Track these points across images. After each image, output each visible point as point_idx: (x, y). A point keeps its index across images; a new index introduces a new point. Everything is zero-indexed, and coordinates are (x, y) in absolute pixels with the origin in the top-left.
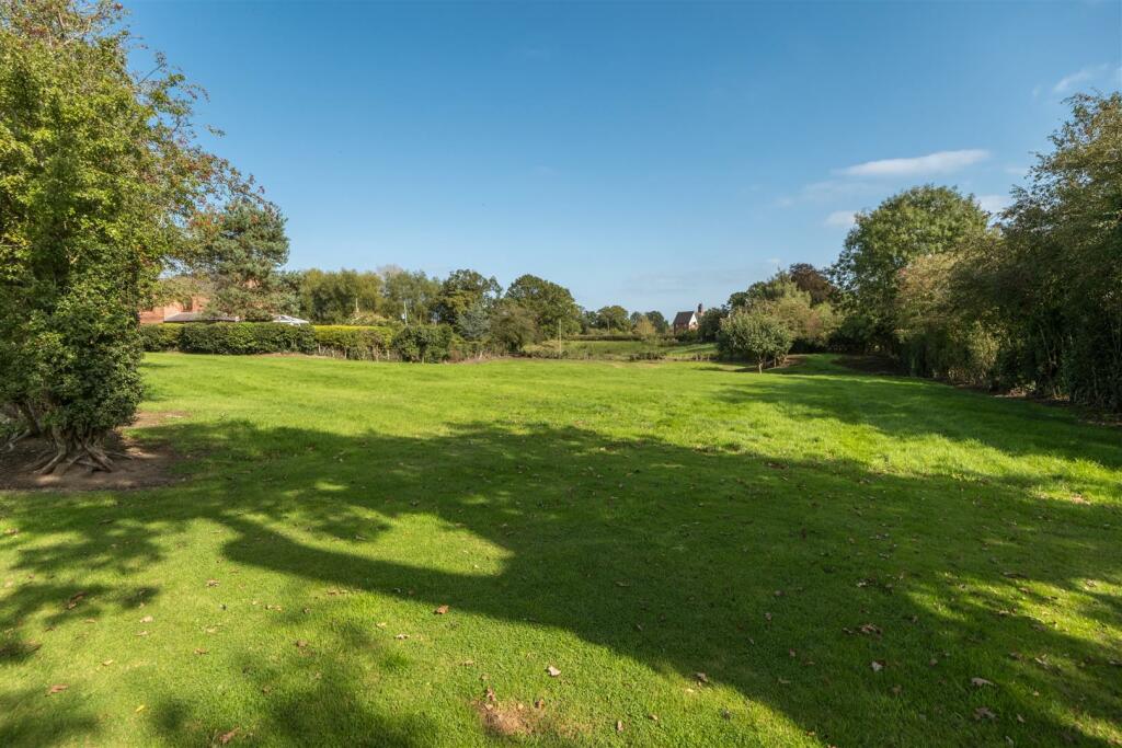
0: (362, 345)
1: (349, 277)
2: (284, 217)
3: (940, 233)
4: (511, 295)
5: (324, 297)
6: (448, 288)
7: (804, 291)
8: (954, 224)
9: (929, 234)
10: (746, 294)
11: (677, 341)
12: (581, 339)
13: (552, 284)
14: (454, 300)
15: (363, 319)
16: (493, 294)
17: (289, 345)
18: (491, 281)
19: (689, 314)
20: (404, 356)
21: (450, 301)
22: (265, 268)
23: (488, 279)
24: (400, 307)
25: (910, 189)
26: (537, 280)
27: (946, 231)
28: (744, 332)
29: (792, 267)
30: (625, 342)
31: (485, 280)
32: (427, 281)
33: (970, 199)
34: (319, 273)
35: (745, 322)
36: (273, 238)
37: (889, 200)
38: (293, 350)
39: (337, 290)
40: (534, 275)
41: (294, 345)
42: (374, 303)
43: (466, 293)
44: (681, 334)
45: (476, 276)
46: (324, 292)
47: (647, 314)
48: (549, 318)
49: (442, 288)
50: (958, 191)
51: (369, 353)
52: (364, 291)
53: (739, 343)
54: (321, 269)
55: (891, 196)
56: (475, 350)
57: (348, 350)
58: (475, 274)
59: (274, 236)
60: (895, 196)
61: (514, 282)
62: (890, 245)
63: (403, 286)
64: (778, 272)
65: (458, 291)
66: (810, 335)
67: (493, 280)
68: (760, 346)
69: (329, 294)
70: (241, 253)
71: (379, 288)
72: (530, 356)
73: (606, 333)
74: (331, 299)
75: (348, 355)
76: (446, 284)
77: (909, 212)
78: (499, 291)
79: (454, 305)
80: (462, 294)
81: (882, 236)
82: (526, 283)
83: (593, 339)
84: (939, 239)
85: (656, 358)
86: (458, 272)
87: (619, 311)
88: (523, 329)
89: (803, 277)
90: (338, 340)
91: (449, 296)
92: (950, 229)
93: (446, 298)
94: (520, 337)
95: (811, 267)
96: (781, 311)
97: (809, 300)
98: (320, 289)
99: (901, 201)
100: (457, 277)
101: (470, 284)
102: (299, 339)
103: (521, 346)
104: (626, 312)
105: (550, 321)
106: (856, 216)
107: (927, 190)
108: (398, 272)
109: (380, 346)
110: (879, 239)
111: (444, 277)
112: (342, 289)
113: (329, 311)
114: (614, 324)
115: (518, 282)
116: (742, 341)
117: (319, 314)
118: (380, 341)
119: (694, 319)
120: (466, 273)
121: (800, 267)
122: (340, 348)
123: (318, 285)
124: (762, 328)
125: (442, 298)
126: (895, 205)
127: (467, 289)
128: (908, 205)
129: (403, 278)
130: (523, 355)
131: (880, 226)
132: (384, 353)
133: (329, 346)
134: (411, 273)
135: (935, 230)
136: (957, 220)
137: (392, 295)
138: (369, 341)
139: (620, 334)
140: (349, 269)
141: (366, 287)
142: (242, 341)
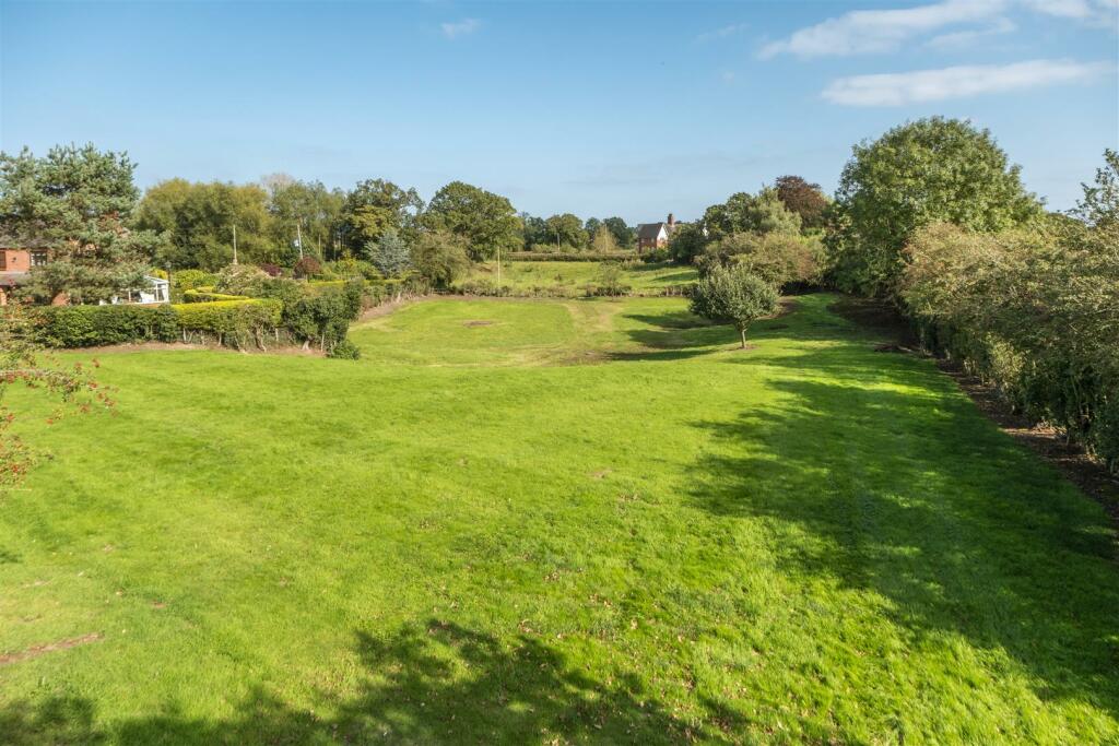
0: (242, 329)
1: (223, 192)
2: (132, 163)
3: (952, 179)
4: (437, 207)
5: (191, 216)
6: (355, 204)
7: (792, 211)
8: (967, 167)
9: (939, 178)
10: (724, 208)
11: (643, 263)
12: (526, 260)
13: (487, 194)
14: (364, 218)
15: (243, 276)
16: (412, 210)
17: (142, 333)
18: (409, 193)
19: (657, 227)
20: (298, 335)
21: (357, 219)
22: (106, 235)
23: (406, 191)
24: (292, 229)
25: (916, 120)
26: (469, 189)
27: (958, 176)
28: (725, 292)
29: (779, 179)
30: (579, 263)
31: (403, 193)
32: (325, 194)
33: (985, 136)
34: (184, 184)
35: (724, 283)
36: (118, 191)
37: (892, 131)
38: (148, 339)
39: (207, 207)
40: (466, 181)
41: (149, 333)
42: (257, 224)
43: (378, 210)
44: (647, 254)
45: (390, 188)
46: (191, 210)
47: (606, 220)
48: (484, 235)
49: (347, 202)
50: (971, 126)
51: (252, 337)
52: (244, 210)
53: (718, 308)
54: (186, 179)
55: (895, 127)
56: (390, 290)
57: (223, 335)
58: (390, 185)
59: (119, 189)
60: (899, 127)
61: (440, 191)
62: (894, 190)
63: (294, 202)
64: (762, 189)
65: (368, 207)
66: (801, 276)
67: (412, 192)
68: (743, 312)
69: (197, 213)
70: (73, 216)
71: (263, 204)
72: (461, 293)
73: (557, 250)
74: (200, 219)
75: (223, 342)
76: (353, 197)
77: (915, 151)
78: (420, 205)
79: (363, 226)
80: (374, 212)
81: (884, 179)
82: (454, 191)
83: (540, 260)
84: (950, 185)
85: (618, 294)
86: (367, 182)
87: (570, 219)
88: (451, 261)
89: (792, 193)
90: (209, 323)
91: (357, 213)
92: (963, 172)
93: (353, 216)
94: (448, 271)
95: (800, 180)
96: (767, 250)
97: (800, 222)
98: (185, 207)
99: (905, 134)
100: (367, 189)
101: (383, 198)
102: (156, 325)
103: (450, 281)
104: (578, 222)
105: (487, 239)
106: (855, 148)
107: (935, 122)
108: (288, 184)
109: (267, 325)
110: (881, 180)
111: (348, 187)
112: (215, 206)
113: (198, 236)
114: (565, 237)
115: (445, 191)
116: (722, 305)
117: (184, 239)
118: (266, 319)
119: (663, 234)
120: (378, 183)
121: (787, 179)
122: (212, 332)
123: (182, 201)
124: (744, 288)
125: (347, 215)
126: (897, 139)
127: (378, 203)
128: (914, 141)
129: (296, 191)
130: (452, 291)
131: (881, 165)
132: (272, 332)
133: (197, 331)
134: (305, 183)
135: (946, 174)
136: (971, 162)
137: (281, 213)
138: (252, 323)
139: (572, 251)
140: (224, 181)
141: (247, 203)
142: (77, 332)
